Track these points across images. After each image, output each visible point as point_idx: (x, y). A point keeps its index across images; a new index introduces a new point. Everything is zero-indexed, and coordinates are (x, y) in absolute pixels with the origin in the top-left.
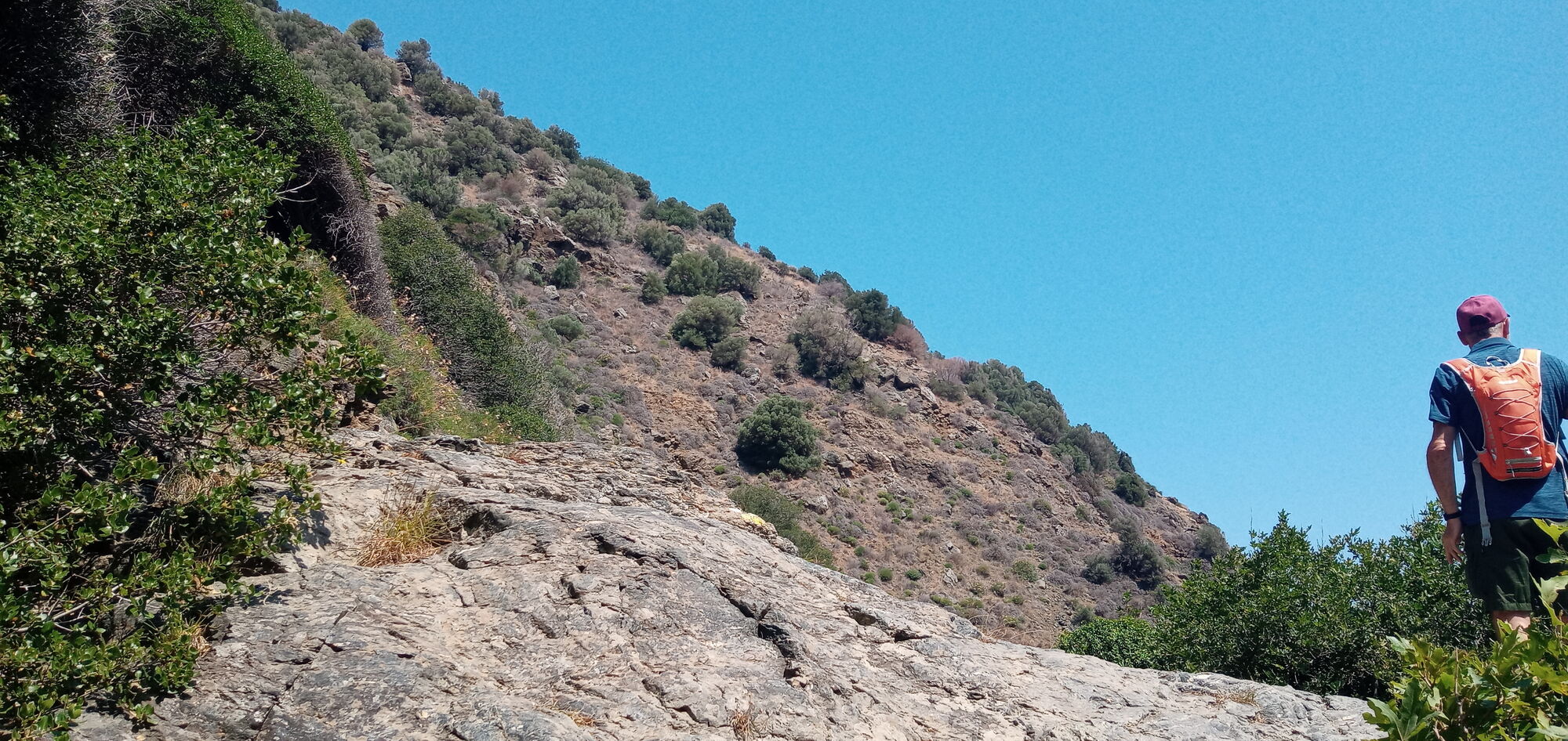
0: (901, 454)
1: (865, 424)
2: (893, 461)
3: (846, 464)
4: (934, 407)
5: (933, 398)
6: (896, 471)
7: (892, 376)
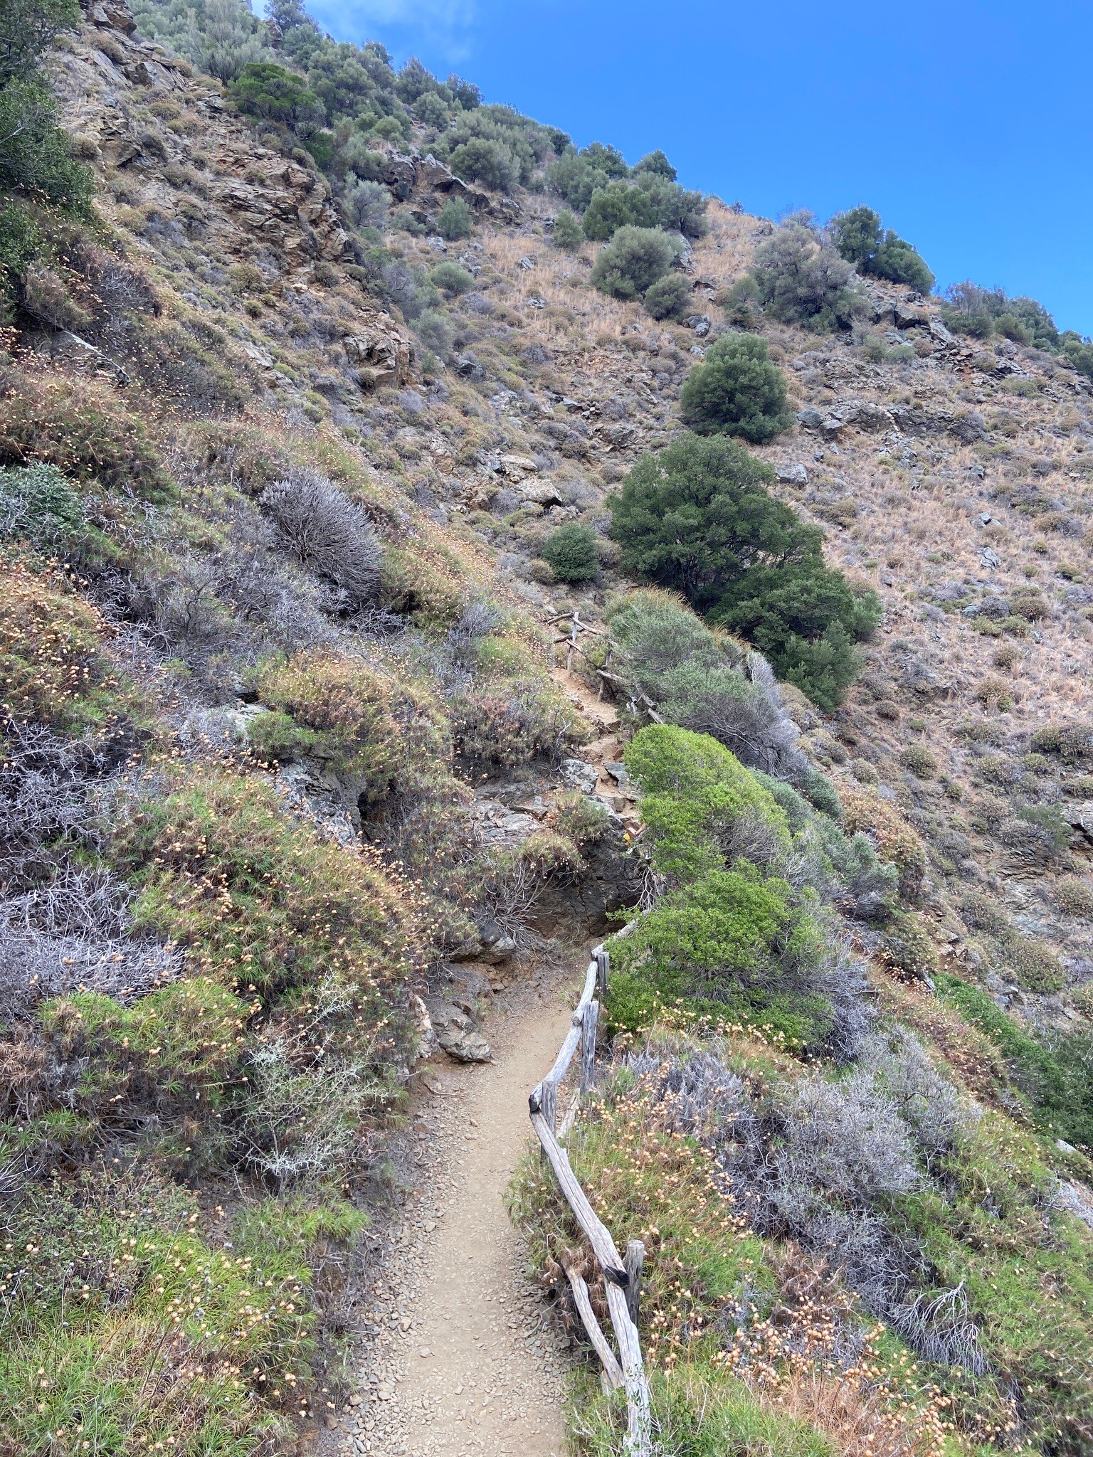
0: (908, 407)
1: (856, 372)
2: (896, 416)
3: (830, 424)
4: (950, 346)
5: (947, 336)
6: (902, 430)
7: (889, 312)
